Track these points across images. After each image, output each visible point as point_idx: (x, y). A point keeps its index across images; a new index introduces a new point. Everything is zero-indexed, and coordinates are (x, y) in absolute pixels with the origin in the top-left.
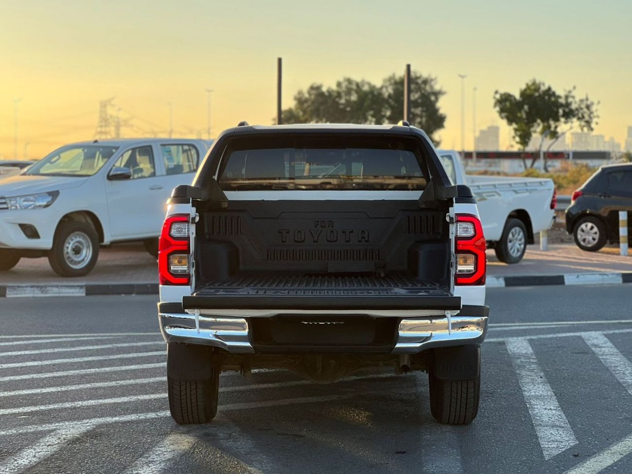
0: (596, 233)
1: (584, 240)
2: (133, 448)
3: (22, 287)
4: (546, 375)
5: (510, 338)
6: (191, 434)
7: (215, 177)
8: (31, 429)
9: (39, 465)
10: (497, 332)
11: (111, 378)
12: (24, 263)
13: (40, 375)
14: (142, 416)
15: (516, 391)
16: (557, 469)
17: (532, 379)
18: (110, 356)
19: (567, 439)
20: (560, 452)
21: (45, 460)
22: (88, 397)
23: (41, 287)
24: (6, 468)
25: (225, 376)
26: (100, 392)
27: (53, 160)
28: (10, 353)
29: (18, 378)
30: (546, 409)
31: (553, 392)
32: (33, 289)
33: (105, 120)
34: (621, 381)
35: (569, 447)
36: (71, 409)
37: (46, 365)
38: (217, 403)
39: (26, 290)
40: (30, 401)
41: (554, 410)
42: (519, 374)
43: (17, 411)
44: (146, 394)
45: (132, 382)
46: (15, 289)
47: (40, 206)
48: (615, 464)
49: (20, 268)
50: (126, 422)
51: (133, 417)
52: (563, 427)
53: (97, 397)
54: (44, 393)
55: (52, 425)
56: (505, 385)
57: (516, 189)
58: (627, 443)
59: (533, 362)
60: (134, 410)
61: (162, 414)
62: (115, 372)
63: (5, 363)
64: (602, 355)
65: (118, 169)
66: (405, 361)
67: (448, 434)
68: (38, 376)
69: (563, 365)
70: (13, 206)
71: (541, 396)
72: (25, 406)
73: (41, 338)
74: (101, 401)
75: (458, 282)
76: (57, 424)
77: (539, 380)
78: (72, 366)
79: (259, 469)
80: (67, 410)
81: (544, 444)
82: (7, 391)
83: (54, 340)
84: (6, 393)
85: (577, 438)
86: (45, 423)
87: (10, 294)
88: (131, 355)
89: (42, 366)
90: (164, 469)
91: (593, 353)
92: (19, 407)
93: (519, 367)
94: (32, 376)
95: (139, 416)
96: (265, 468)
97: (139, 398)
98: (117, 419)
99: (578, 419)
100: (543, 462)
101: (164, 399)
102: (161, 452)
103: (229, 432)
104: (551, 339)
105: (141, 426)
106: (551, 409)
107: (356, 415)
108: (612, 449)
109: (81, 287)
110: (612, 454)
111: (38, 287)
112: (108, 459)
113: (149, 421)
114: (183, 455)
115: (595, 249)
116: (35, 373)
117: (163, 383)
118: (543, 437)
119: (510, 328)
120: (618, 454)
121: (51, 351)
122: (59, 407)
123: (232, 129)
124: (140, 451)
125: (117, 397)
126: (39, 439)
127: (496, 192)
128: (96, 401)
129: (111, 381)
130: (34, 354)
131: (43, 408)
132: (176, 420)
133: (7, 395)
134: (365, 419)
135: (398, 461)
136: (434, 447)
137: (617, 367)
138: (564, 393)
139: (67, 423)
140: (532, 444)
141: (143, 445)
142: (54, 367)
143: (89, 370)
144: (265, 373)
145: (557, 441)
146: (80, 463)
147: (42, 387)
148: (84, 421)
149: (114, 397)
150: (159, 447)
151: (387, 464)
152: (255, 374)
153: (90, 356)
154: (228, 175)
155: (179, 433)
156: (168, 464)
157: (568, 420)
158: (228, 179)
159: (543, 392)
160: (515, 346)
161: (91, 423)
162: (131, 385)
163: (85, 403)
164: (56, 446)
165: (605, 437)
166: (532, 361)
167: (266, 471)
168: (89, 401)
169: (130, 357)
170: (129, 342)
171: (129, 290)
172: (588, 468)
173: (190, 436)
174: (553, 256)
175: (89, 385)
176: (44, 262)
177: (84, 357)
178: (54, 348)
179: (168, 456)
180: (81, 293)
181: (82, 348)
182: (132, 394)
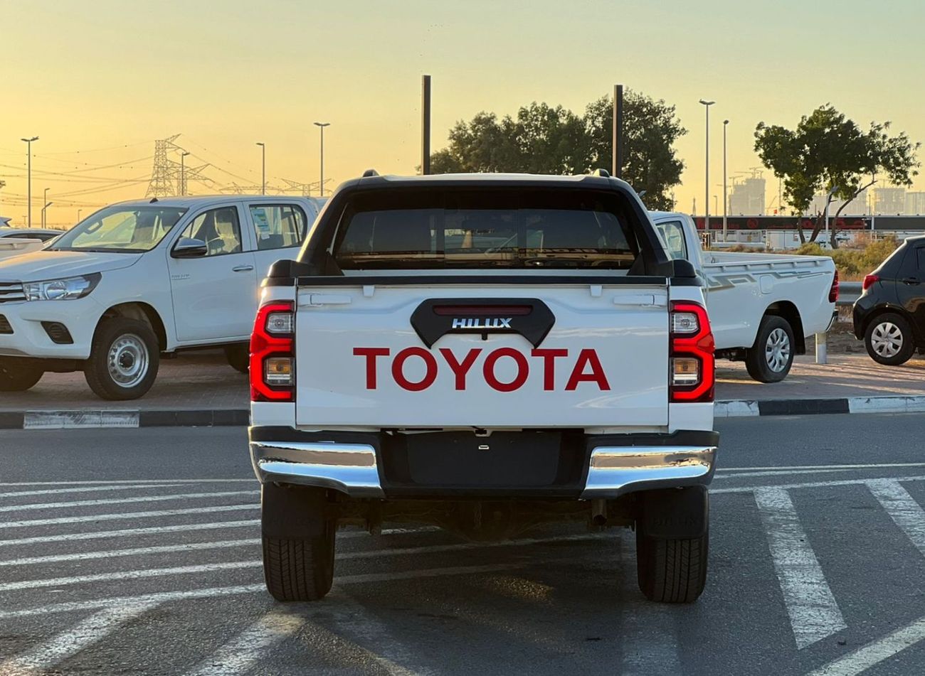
0: (898, 338)
1: (881, 348)
2: (214, 633)
3: (47, 414)
4: (809, 538)
5: (762, 487)
6: (295, 615)
7: (331, 250)
8: (68, 607)
9: (82, 654)
10: (743, 478)
11: (180, 539)
12: (49, 379)
13: (78, 535)
14: (226, 591)
15: (764, 559)
16: (813, 661)
17: (788, 543)
18: (177, 511)
19: (832, 622)
20: (820, 639)
21: (90, 648)
22: (147, 564)
23: (74, 414)
24: (35, 659)
25: (345, 538)
26: (167, 558)
27: (90, 229)
28: (33, 506)
29: (46, 539)
30: (805, 582)
31: (818, 560)
32: (63, 417)
33: (162, 170)
34: (918, 545)
35: (833, 632)
36: (124, 580)
37: (86, 522)
38: (332, 575)
39: (52, 419)
40: (65, 571)
41: (817, 583)
42: (771, 536)
43: (48, 583)
44: (231, 561)
45: (210, 545)
46: (36, 417)
47: (72, 295)
48: (897, 655)
49: (43, 387)
50: (203, 598)
51: (213, 592)
52: (828, 607)
53: (161, 565)
54: (85, 560)
55: (99, 602)
56: (749, 551)
57: (777, 272)
58: (917, 627)
59: (791, 520)
60: (213, 583)
61: (254, 588)
62: (187, 532)
63: (26, 520)
64: (895, 510)
65: (188, 240)
66: (600, 510)
67: (662, 614)
68: (75, 537)
69: (836, 524)
70: (34, 295)
71: (800, 564)
72: (58, 577)
73: (77, 486)
74: (166, 571)
75: (675, 397)
76: (105, 601)
77: (800, 544)
78: (123, 524)
79: (392, 660)
80: (119, 583)
81: (798, 628)
82: (31, 557)
83: (96, 489)
84: (30, 559)
85: (846, 621)
86: (88, 600)
87: (30, 425)
88: (207, 510)
89: (80, 523)
90: (258, 659)
91: (881, 508)
92: (49, 578)
93: (772, 526)
94: (66, 537)
95: (222, 591)
96: (400, 659)
97: (221, 567)
98: (190, 593)
99: (850, 595)
100: (794, 651)
101: (257, 568)
102: (253, 637)
103: (351, 612)
104: (821, 488)
105: (225, 603)
106: (811, 583)
107: (531, 590)
108: (895, 635)
109: (133, 414)
110: (894, 641)
111: (69, 414)
112: (179, 646)
113: (236, 598)
114: (285, 641)
115: (897, 361)
116: (71, 533)
117: (254, 547)
118: (797, 619)
119: (763, 473)
120: (903, 642)
121: (92, 504)
122: (107, 577)
123: (355, 181)
124: (224, 636)
125: (190, 565)
126: (81, 620)
127: (747, 276)
128: (160, 571)
129: (180, 544)
130: (67, 508)
131: (83, 579)
132: (273, 595)
133: (31, 563)
134: (544, 596)
135: (588, 650)
136: (640, 633)
137: (914, 526)
138: (833, 561)
139: (119, 600)
140: (780, 629)
141: (228, 628)
142: (97, 525)
143: (148, 529)
144: (401, 534)
145: (816, 624)
146: (140, 651)
147: (82, 552)
148: (143, 597)
149: (186, 565)
150: (251, 631)
151: (573, 653)
152: (388, 535)
153: (148, 510)
154: (348, 247)
155: (278, 613)
156: (263, 653)
157: (836, 598)
158: (350, 254)
159: (802, 560)
160: (769, 498)
161: (153, 599)
162: (208, 550)
163: (144, 573)
164: (105, 629)
165: (886, 619)
166: (791, 518)
167: (402, 663)
168: (150, 571)
169: (206, 513)
170: (205, 492)
171: (203, 419)
172: (858, 660)
173: (294, 617)
174: (833, 371)
175: (148, 550)
176: (77, 379)
177: (141, 512)
178: (96, 499)
179: (263, 643)
180: (132, 423)
181: (137, 499)
182: (210, 562)
